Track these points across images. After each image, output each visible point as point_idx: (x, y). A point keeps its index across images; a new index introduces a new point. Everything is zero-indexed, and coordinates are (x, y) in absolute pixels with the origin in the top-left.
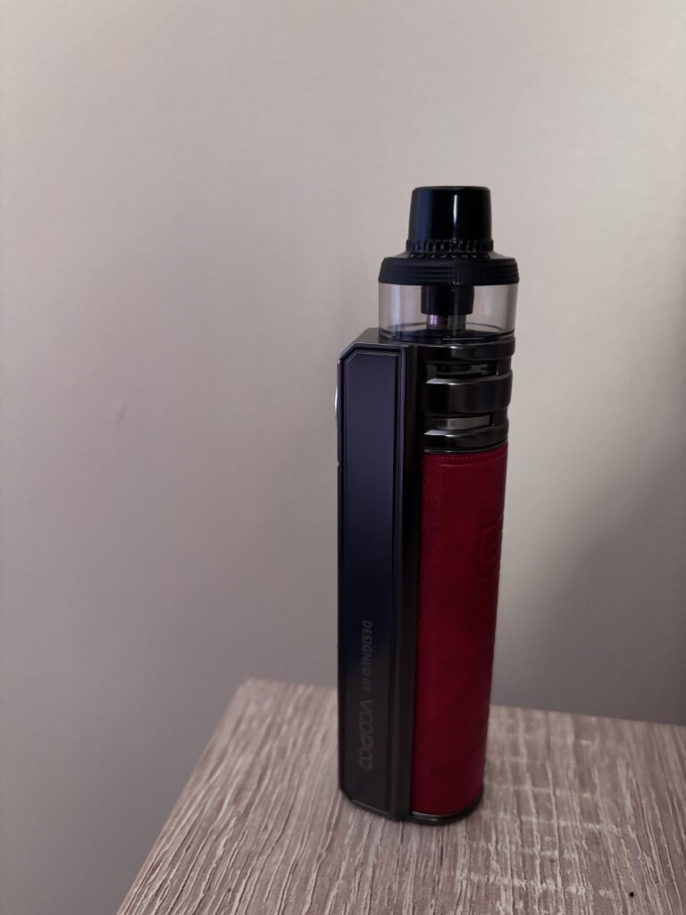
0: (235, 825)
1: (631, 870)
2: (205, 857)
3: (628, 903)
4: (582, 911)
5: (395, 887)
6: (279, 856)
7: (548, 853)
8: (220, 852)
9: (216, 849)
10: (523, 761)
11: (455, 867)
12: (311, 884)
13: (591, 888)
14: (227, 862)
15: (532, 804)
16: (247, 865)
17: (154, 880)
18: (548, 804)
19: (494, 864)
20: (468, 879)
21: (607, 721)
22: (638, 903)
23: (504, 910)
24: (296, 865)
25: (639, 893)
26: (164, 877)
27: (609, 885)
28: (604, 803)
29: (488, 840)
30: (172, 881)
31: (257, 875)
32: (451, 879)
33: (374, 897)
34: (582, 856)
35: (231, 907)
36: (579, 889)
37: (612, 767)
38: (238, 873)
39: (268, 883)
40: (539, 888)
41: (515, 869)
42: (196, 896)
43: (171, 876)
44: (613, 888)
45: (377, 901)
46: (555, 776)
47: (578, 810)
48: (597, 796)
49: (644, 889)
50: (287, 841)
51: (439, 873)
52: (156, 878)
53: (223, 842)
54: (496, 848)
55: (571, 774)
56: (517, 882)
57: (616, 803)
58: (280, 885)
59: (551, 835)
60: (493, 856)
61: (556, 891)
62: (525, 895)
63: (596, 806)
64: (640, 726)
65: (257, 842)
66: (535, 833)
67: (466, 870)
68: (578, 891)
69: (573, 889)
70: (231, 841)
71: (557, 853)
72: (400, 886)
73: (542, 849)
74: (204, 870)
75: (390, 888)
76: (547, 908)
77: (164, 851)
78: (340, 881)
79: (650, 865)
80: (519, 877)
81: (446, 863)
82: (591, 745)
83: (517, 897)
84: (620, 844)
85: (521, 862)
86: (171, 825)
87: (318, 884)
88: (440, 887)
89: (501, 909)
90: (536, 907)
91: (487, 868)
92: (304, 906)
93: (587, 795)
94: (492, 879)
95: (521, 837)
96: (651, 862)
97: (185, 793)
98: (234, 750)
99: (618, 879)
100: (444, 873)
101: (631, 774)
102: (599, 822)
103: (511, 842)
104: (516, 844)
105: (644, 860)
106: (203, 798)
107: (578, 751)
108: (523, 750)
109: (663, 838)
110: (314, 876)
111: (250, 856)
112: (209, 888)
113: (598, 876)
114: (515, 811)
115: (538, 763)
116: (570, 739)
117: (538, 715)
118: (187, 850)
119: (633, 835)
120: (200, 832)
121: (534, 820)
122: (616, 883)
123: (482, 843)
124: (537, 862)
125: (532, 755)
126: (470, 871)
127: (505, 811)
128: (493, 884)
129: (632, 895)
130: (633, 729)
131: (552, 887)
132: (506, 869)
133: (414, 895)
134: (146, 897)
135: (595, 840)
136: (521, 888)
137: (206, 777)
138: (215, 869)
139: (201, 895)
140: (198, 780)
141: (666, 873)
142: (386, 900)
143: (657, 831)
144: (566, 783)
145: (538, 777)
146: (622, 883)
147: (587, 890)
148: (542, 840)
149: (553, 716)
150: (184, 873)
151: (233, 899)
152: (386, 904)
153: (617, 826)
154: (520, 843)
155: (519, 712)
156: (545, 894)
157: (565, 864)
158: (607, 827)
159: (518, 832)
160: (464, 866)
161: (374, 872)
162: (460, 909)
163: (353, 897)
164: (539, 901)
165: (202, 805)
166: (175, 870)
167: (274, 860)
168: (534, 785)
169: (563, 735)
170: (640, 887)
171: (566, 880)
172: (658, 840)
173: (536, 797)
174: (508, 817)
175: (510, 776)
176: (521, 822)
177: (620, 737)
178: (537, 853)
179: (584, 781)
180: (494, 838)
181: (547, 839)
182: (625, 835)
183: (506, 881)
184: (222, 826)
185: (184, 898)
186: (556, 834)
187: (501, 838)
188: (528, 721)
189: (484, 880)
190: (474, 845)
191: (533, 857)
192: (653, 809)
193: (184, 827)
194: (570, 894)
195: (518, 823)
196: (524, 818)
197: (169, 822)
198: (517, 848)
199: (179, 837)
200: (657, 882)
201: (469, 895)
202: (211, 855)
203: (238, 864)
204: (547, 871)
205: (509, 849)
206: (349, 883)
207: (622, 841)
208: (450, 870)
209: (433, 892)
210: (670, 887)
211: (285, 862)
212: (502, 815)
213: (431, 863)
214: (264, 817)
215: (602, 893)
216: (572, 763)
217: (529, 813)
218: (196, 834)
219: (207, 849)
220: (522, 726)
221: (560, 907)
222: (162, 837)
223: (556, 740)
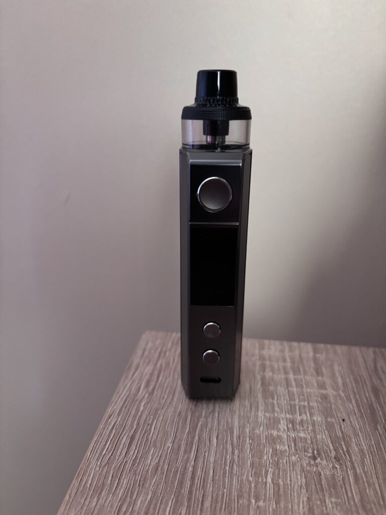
0: (148, 397)
1: (342, 410)
2: (134, 410)
3: (342, 424)
4: (320, 428)
5: (230, 420)
6: (171, 410)
7: (302, 403)
8: (142, 408)
9: (140, 407)
10: (289, 364)
11: (258, 411)
12: (188, 420)
13: (324, 418)
14: (146, 412)
15: (294, 383)
16: (156, 413)
17: (111, 421)
18: (301, 382)
19: (277, 409)
20: (264, 415)
21: (329, 346)
22: (347, 424)
23: (283, 428)
24: (180, 413)
25: (347, 420)
26: (115, 420)
27: (332, 416)
28: (328, 382)
29: (273, 398)
30: (120, 422)
31: (161, 418)
32: (256, 416)
33: (220, 424)
34: (319, 404)
35: (150, 432)
36: (318, 418)
37: (332, 366)
38: (152, 417)
39: (167, 421)
40: (299, 418)
41: (287, 411)
42: (132, 427)
43: (119, 419)
44: (334, 417)
45: (222, 426)
46: (304, 371)
47: (316, 385)
48: (325, 379)
49: (349, 418)
50: (175, 403)
51: (250, 414)
52: (111, 420)
53: (143, 404)
54: (277, 402)
55: (312, 370)
56: (288, 416)
57: (334, 381)
58: (173, 421)
59: (303, 395)
60: (276, 405)
61: (307, 420)
62: (292, 422)
63: (324, 383)
64: (345, 348)
65: (159, 404)
66: (296, 395)
67: (263, 412)
68: (317, 419)
69: (315, 418)
70: (147, 403)
71: (306, 403)
72: (232, 420)
73: (299, 401)
74: (135, 416)
75: (227, 420)
76: (303, 427)
77: (114, 409)
78: (203, 418)
79: (351, 407)
80: (289, 414)
81: (253, 409)
82: (321, 357)
83: (288, 422)
84: (337, 399)
85: (289, 408)
86: (116, 397)
87: (192, 420)
88: (251, 419)
89: (281, 427)
90: (298, 426)
91: (273, 411)
92: (186, 430)
93: (320, 378)
94: (276, 415)
95: (289, 397)
96: (352, 406)
97: (120, 384)
98: (143, 364)
99: (337, 414)
100: (253, 413)
101: (340, 368)
102: (326, 389)
103: (284, 399)
104: (287, 400)
105: (348, 405)
106: (130, 385)
107: (315, 360)
108: (288, 360)
109: (357, 396)
110: (189, 417)
111: (157, 410)
112: (138, 424)
113: (327, 412)
114: (285, 386)
115: (296, 365)
116: (311, 354)
117: (295, 344)
118: (125, 408)
119: (343, 395)
120: (131, 400)
121: (295, 389)
122: (335, 415)
123: (270, 400)
124: (297, 407)
125: (293, 362)
126: (265, 412)
127: (281, 386)
128: (276, 417)
129: (343, 420)
130: (341, 349)
131: (305, 418)
132: (282, 410)
133: (239, 423)
134: (107, 429)
135: (325, 397)
136: (290, 418)
137: (130, 376)
138: (140, 416)
139: (135, 427)
140: (126, 378)
141: (360, 411)
142: (226, 425)
143: (354, 393)
144: (309, 373)
145: (296, 371)
146: (338, 415)
147: (322, 419)
148: (299, 397)
149: (302, 344)
150: (125, 418)
151: (151, 428)
152: (225, 427)
153: (335, 390)
154: (288, 399)
155: (285, 343)
156: (302, 421)
157: (310, 408)
158: (330, 392)
159: (287, 395)
160: (262, 410)
161: (219, 414)
162: (262, 428)
163: (209, 425)
164: (299, 424)
165: (130, 389)
166: (120, 417)
167: (169, 410)
168: (294, 374)
169: (308, 352)
170: (347, 417)
171: (311, 415)
172: (355, 397)
173: (295, 380)
174: (282, 389)
175: (282, 371)
176: (289, 391)
177: (335, 352)
178: (297, 403)
179: (318, 372)
180: (276, 397)
181: (301, 397)
182: (339, 395)
183: (283, 416)
184: (142, 397)
185: (126, 428)
186: (306, 395)
187: (279, 398)
188: (290, 347)
189: (272, 416)
190: (266, 401)
191: (295, 405)
192: (352, 383)
193: (122, 398)
194: (314, 420)
195: (287, 391)
196: (290, 389)
197: (114, 396)
198: (287, 401)
199: (120, 403)
200: (355, 414)
201: (265, 422)
202: (137, 410)
203: (151, 413)
204: (302, 410)
205: (284, 402)
206: (207, 420)
207: (338, 398)
208: (255, 412)
209: (248, 421)
210: (362, 417)
211: (175, 411)
212: (279, 388)
213: (246, 409)
214: (162, 393)
215: (329, 420)
216: (312, 365)
217: (292, 386)
218: (129, 401)
219: (135, 407)
220: (287, 349)
221: (309, 426)
222: (112, 403)
223: (304, 355)
